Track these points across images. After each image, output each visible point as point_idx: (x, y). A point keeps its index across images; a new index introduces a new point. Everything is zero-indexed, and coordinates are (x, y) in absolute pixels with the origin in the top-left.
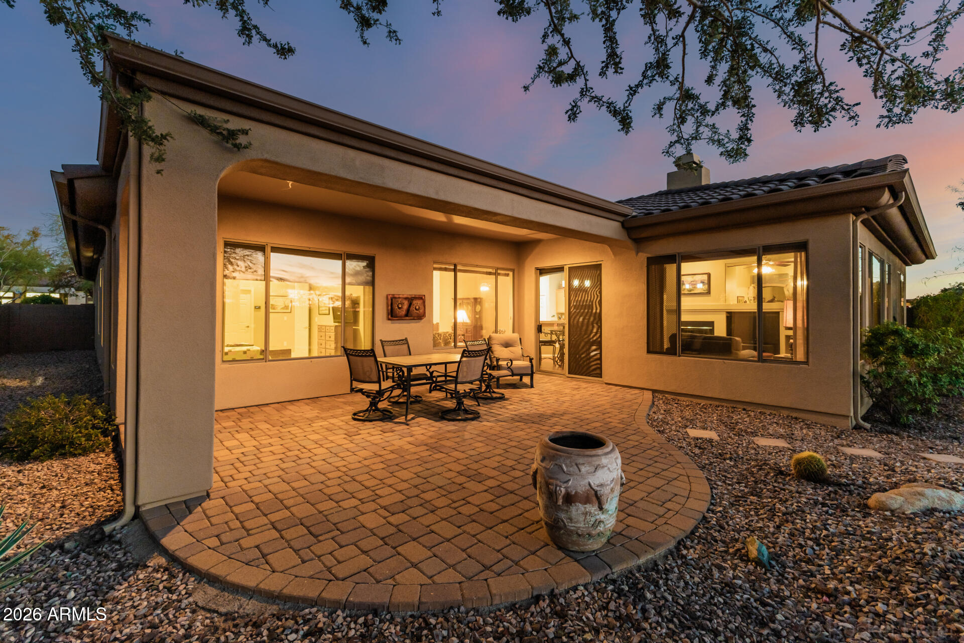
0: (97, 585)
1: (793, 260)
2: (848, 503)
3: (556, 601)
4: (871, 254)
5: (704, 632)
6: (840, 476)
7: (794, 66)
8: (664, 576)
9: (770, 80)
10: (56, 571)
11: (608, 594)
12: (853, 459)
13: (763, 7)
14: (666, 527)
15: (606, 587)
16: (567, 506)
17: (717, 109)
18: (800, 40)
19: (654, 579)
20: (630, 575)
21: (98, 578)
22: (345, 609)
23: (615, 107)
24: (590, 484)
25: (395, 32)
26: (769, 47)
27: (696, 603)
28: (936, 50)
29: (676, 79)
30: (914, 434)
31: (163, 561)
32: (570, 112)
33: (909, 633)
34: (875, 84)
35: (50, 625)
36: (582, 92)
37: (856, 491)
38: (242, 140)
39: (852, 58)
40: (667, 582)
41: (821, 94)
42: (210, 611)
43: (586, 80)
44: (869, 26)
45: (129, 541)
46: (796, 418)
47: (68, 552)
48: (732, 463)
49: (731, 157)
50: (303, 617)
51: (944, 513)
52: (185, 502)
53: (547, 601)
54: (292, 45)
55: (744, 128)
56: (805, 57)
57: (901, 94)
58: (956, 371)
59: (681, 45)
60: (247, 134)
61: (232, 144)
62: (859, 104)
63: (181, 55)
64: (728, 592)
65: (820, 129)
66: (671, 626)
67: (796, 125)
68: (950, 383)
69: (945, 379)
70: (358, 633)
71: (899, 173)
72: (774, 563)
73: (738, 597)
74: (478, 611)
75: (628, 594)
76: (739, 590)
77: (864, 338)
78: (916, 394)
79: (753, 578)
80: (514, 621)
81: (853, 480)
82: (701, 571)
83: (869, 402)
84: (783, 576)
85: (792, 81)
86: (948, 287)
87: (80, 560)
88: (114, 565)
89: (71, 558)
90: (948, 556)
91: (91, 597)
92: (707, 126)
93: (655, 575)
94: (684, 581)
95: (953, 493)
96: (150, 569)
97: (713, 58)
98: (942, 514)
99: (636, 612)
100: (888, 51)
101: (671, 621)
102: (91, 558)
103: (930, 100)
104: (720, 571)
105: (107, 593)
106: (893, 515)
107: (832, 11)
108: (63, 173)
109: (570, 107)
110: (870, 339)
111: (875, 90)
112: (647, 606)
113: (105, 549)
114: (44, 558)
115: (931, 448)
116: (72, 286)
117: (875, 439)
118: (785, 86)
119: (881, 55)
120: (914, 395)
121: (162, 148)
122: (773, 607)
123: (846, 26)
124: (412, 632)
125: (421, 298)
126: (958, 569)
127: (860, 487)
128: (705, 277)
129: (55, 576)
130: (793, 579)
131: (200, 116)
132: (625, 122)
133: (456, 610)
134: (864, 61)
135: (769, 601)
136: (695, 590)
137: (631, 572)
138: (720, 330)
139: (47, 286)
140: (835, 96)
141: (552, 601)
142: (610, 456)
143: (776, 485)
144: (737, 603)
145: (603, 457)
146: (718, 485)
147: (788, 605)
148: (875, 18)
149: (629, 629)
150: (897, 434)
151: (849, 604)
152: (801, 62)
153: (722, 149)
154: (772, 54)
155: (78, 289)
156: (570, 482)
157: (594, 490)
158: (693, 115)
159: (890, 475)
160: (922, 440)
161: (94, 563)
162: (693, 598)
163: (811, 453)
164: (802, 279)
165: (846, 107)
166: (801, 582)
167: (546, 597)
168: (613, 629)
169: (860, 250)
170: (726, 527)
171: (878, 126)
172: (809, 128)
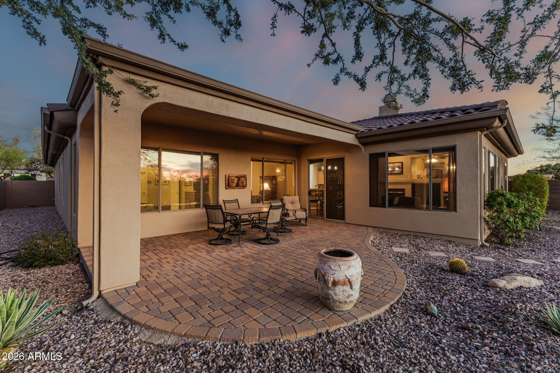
0: (86, 331)
1: (448, 155)
2: (478, 284)
3: (329, 335)
4: (489, 152)
5: (406, 349)
6: (474, 271)
7: (450, 59)
8: (384, 323)
9: (438, 64)
10: (61, 325)
11: (356, 332)
12: (480, 262)
13: (435, 30)
14: (384, 298)
15: (355, 329)
16: (334, 287)
17: (409, 77)
18: (453, 46)
19: (379, 324)
20: (367, 322)
21: (86, 328)
22: (220, 341)
23: (358, 78)
24: (346, 276)
25: (239, 35)
26: (437, 49)
27: (401, 335)
28: (521, 52)
29: (389, 63)
30: (512, 249)
31: (119, 319)
32: (335, 80)
33: (508, 347)
34: (491, 72)
35: (65, 352)
36: (341, 70)
37: (482, 279)
38: (154, 92)
39: (480, 59)
40: (386, 326)
41: (465, 76)
42: (148, 343)
43: (343, 64)
44: (488, 44)
45: (98, 309)
46: (450, 241)
47: (65, 315)
48: (417, 265)
49: (417, 103)
50: (199, 345)
51: (527, 288)
52: (125, 288)
53: (325, 336)
54: (187, 44)
55: (425, 90)
56: (456, 54)
57: (504, 76)
58: (534, 215)
59: (393, 47)
60: (156, 88)
61: (149, 94)
62: (483, 81)
63: (121, 46)
64: (418, 330)
65: (464, 92)
66: (389, 346)
67: (451, 90)
68: (531, 222)
69: (528, 219)
70: (229, 353)
71: (504, 109)
72: (440, 315)
73: (423, 332)
74: (290, 341)
75: (366, 332)
76: (423, 329)
77: (486, 198)
78: (513, 227)
79: (430, 323)
80: (309, 346)
81: (480, 273)
82: (403, 320)
83: (488, 232)
84: (445, 321)
85: (449, 66)
86: (530, 169)
87: (73, 319)
88: (92, 321)
89: (68, 319)
90: (528, 309)
91: (84, 338)
92: (404, 86)
93: (380, 323)
94: (395, 325)
95: (531, 278)
96: (113, 323)
97: (408, 52)
98: (525, 289)
99: (371, 340)
100: (497, 56)
101: (390, 344)
102: (79, 318)
103: (518, 79)
104: (413, 320)
105: (92, 335)
106: (501, 290)
107: (470, 37)
108: (48, 108)
109: (335, 78)
110: (489, 198)
111: (491, 75)
112: (377, 337)
113: (85, 313)
114: (53, 319)
115: (521, 256)
116: (38, 170)
117: (492, 252)
118: (445, 68)
119: (494, 58)
120: (512, 228)
121: (118, 99)
122: (441, 336)
123: (477, 44)
124: (257, 352)
125: (245, 177)
126: (533, 315)
127: (484, 276)
128: (400, 164)
129: (61, 328)
130: (451, 323)
131: (132, 79)
132: (363, 85)
133: (278, 341)
134: (486, 61)
135: (439, 333)
136: (400, 329)
137: (367, 321)
138: (408, 194)
139: (24, 170)
140: (471, 77)
141: (327, 336)
142: (356, 261)
143: (440, 276)
144: (422, 335)
145: (352, 262)
146: (410, 277)
147: (448, 335)
148: (491, 40)
149: (368, 348)
150: (503, 249)
151: (479, 334)
152: (454, 56)
153: (412, 99)
154: (439, 52)
155: (42, 172)
156: (335, 275)
157: (348, 278)
158: (397, 81)
159: (499, 270)
160: (516, 252)
161: (81, 321)
162: (400, 333)
163: (458, 259)
164: (453, 165)
165: (477, 83)
166: (455, 324)
167: (324, 334)
168: (360, 349)
169: (483, 149)
170: (415, 297)
171: (493, 91)
172: (458, 92)
